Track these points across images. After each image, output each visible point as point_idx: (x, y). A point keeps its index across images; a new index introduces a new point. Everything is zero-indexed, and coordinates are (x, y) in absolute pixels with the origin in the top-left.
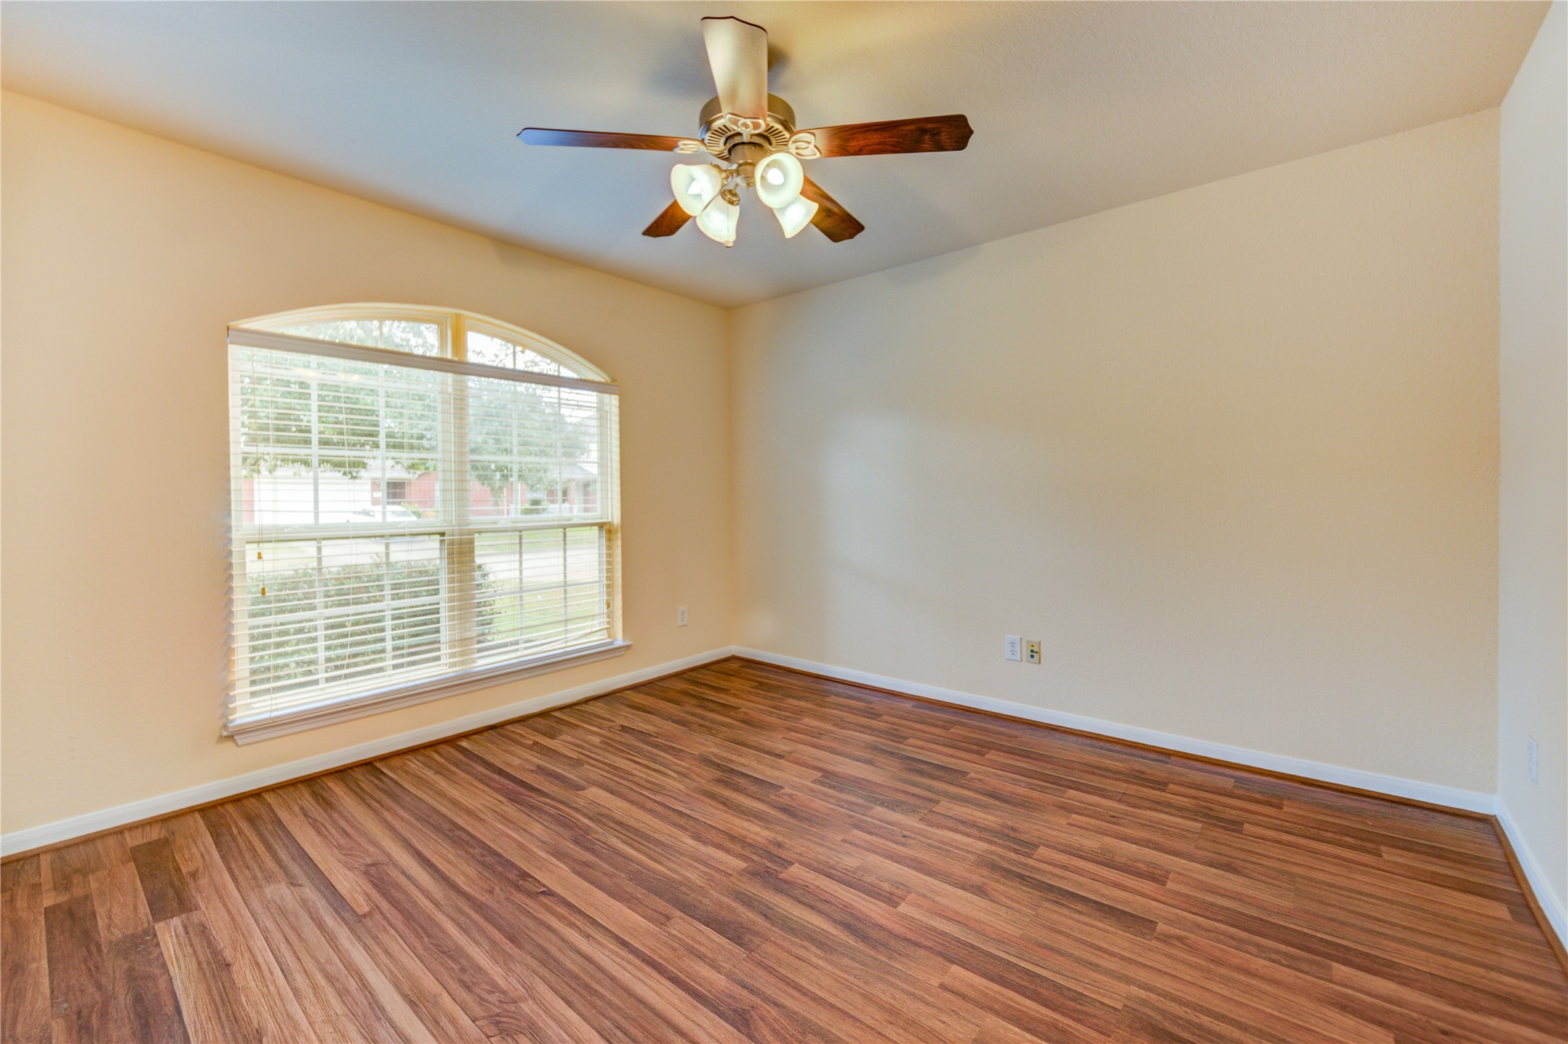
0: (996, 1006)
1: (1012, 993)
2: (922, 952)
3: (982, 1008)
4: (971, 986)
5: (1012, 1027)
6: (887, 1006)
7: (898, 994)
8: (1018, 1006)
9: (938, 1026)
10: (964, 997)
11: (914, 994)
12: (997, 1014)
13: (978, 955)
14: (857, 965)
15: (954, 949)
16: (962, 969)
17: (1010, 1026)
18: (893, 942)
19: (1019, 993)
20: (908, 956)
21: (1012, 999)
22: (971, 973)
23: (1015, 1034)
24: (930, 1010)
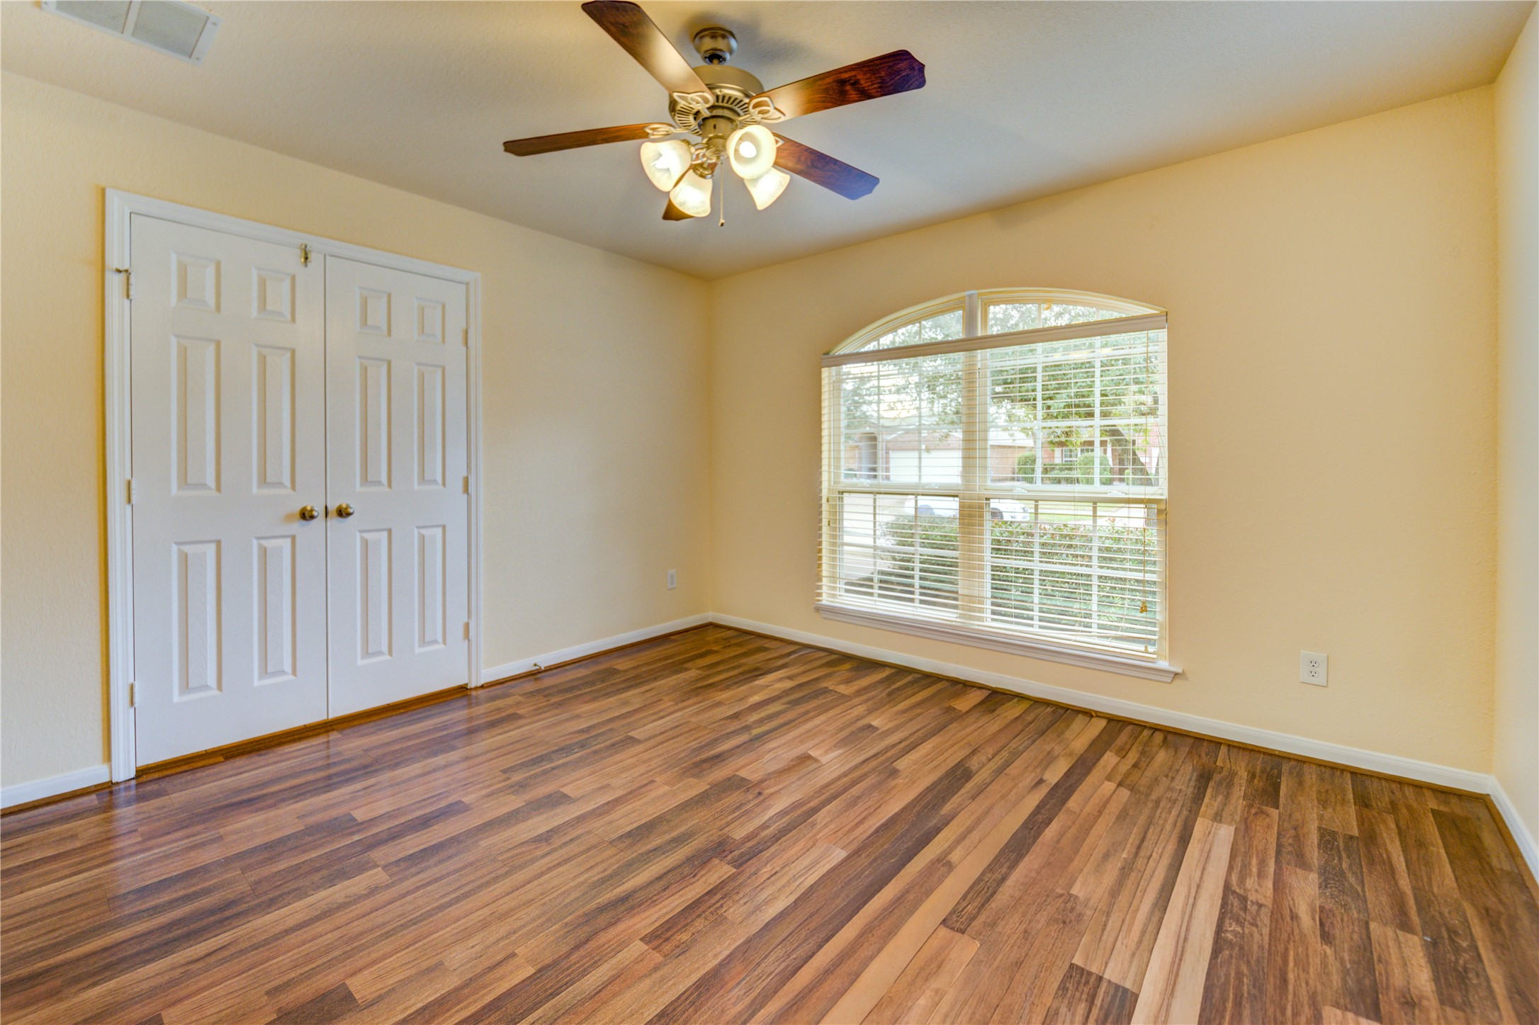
0: (466, 991)
1: (474, 1011)
2: (564, 949)
3: (471, 979)
4: (501, 978)
5: (437, 996)
6: (512, 913)
7: (519, 923)
8: (455, 1009)
9: (471, 942)
10: (492, 968)
11: (514, 932)
12: (457, 989)
13: (538, 996)
14: (568, 901)
15: (557, 976)
16: (525, 977)
17: (439, 995)
18: (587, 929)
19: (469, 1017)
20: (564, 937)
21: (466, 1007)
22: (516, 982)
23: (429, 995)
24: (492, 940)
